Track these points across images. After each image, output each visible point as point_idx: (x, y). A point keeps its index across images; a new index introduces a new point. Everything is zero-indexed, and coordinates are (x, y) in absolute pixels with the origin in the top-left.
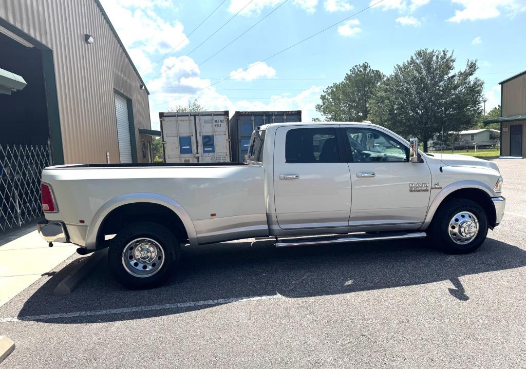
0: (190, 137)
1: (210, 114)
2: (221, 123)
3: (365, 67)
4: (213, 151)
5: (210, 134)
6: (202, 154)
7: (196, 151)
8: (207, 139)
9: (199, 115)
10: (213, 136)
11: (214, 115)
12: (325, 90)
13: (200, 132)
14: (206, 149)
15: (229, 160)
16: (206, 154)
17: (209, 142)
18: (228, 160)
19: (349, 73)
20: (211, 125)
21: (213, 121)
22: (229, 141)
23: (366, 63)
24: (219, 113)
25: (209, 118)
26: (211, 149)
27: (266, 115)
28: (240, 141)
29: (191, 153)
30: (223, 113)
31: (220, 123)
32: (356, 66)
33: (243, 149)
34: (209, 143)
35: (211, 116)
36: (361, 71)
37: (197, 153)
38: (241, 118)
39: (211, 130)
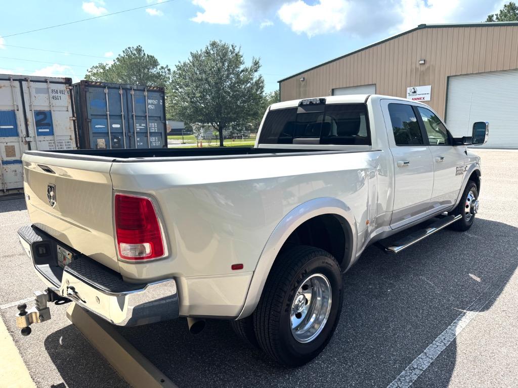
0: (13, 112)
1: (43, 80)
2: (61, 95)
3: (139, 50)
4: (51, 133)
5: (46, 109)
6: (35, 137)
7: (24, 133)
8: (41, 117)
9: (27, 81)
10: (50, 112)
11: (51, 82)
12: (90, 70)
13: (30, 106)
14: (40, 130)
15: (75, 145)
16: (42, 138)
17: (44, 120)
18: (73, 146)
19: (122, 55)
20: (46, 95)
21: (50, 91)
22: (74, 121)
23: (139, 46)
24: (57, 80)
25: (44, 85)
26: (48, 130)
27: (123, 89)
28: (91, 120)
29: (17, 135)
30: (63, 81)
31: (59, 95)
32: (129, 48)
33: (95, 131)
34: (45, 122)
35: (45, 84)
36: (134, 55)
37: (28, 135)
38: (91, 89)
39: (47, 104)
